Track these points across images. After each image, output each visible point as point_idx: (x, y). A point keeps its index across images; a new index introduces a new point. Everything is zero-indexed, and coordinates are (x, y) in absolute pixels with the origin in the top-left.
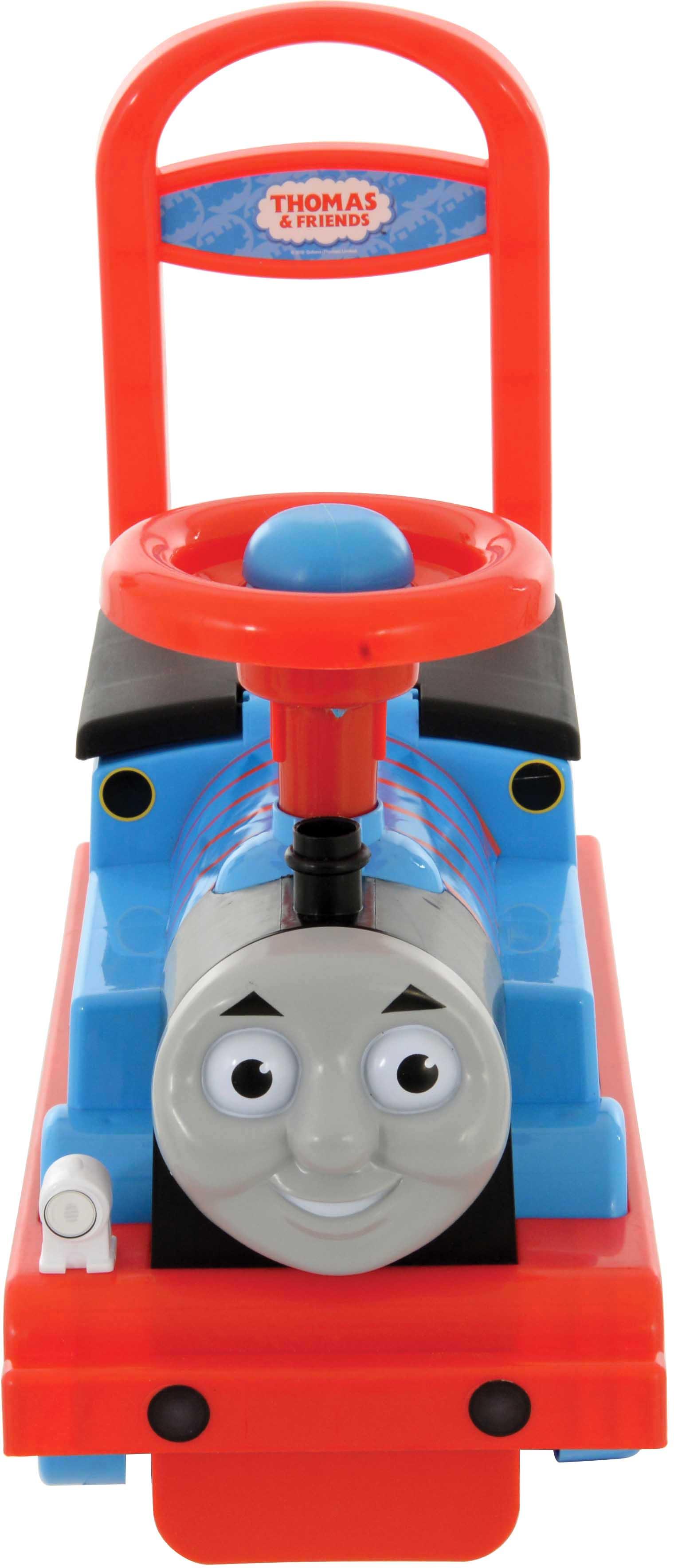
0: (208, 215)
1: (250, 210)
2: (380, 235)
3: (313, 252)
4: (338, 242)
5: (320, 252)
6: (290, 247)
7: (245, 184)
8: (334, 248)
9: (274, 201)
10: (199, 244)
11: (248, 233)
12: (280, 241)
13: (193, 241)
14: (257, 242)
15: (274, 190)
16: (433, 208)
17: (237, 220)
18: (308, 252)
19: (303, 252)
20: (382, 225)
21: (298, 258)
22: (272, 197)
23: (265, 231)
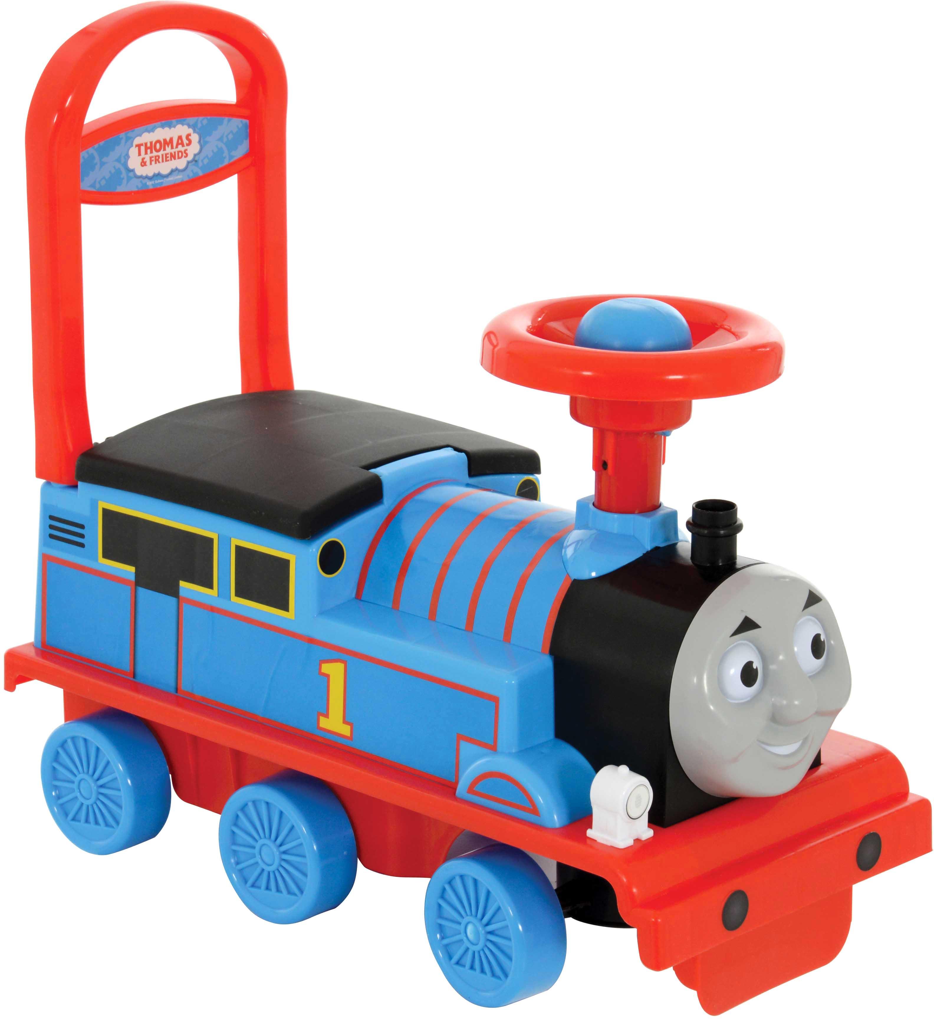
0: (102, 164)
1: (124, 157)
2: (194, 162)
3: (159, 181)
4: (172, 171)
5: (162, 181)
6: (146, 180)
7: (122, 138)
8: (170, 176)
9: (137, 148)
10: (98, 186)
11: (124, 171)
12: (141, 177)
13: (93, 185)
14: (129, 179)
15: (138, 141)
16: (221, 139)
17: (118, 165)
18: (156, 182)
19: (153, 182)
20: (195, 155)
21: (151, 187)
22: (136, 146)
23: (133, 171)
